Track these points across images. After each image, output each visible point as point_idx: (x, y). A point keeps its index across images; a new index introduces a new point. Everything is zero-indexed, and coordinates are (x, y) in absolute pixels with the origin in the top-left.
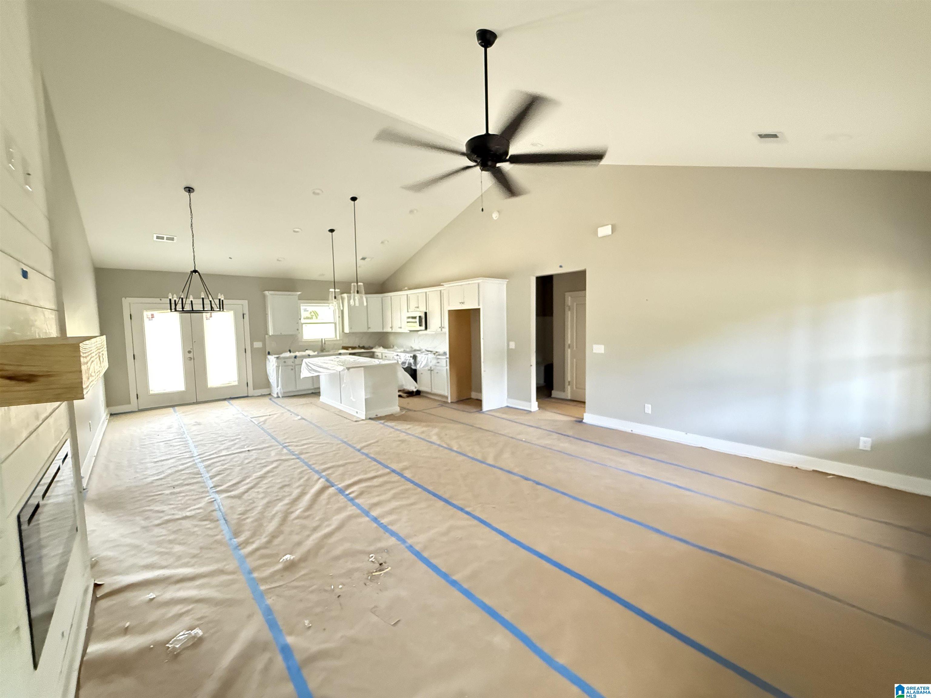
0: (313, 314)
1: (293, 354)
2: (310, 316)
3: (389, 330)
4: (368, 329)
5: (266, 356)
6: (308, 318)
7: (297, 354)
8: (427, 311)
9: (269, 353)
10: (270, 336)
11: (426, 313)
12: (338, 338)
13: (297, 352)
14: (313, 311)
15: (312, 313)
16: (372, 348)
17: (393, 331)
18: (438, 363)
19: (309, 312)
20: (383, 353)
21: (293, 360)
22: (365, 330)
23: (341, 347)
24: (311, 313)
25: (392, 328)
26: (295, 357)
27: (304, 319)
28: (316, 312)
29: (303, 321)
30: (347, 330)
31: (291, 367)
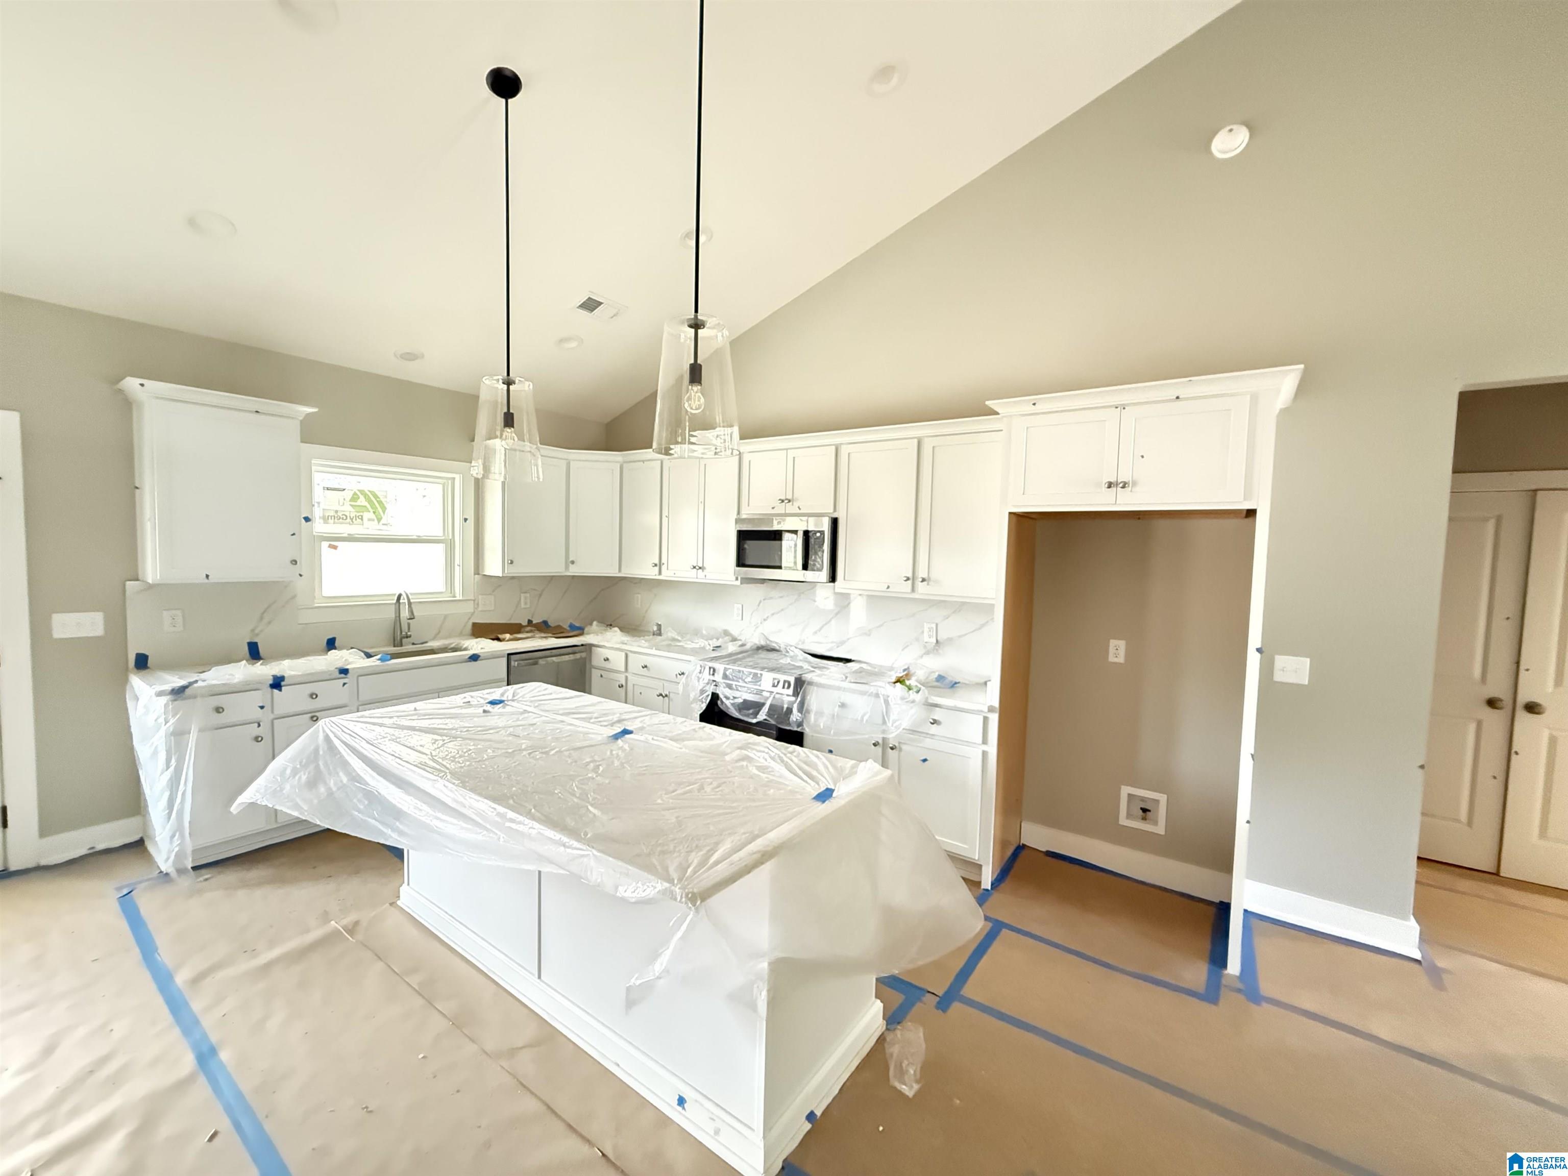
0: (362, 501)
1: (264, 671)
2: (347, 509)
3: (648, 572)
4: (567, 568)
5: (126, 672)
6: (338, 517)
7: (286, 667)
8: (841, 515)
9: (142, 662)
10: (151, 587)
11: (835, 522)
12: (459, 597)
13: (286, 663)
14: (362, 492)
15: (362, 497)
16: (579, 631)
17: (666, 575)
18: (935, 722)
19: (348, 495)
20: (631, 652)
21: (264, 695)
22: (556, 568)
23: (469, 626)
24: (355, 498)
25: (659, 565)
26: (277, 683)
27: (325, 519)
28: (376, 497)
29: (319, 527)
30: (493, 566)
31: (254, 730)
